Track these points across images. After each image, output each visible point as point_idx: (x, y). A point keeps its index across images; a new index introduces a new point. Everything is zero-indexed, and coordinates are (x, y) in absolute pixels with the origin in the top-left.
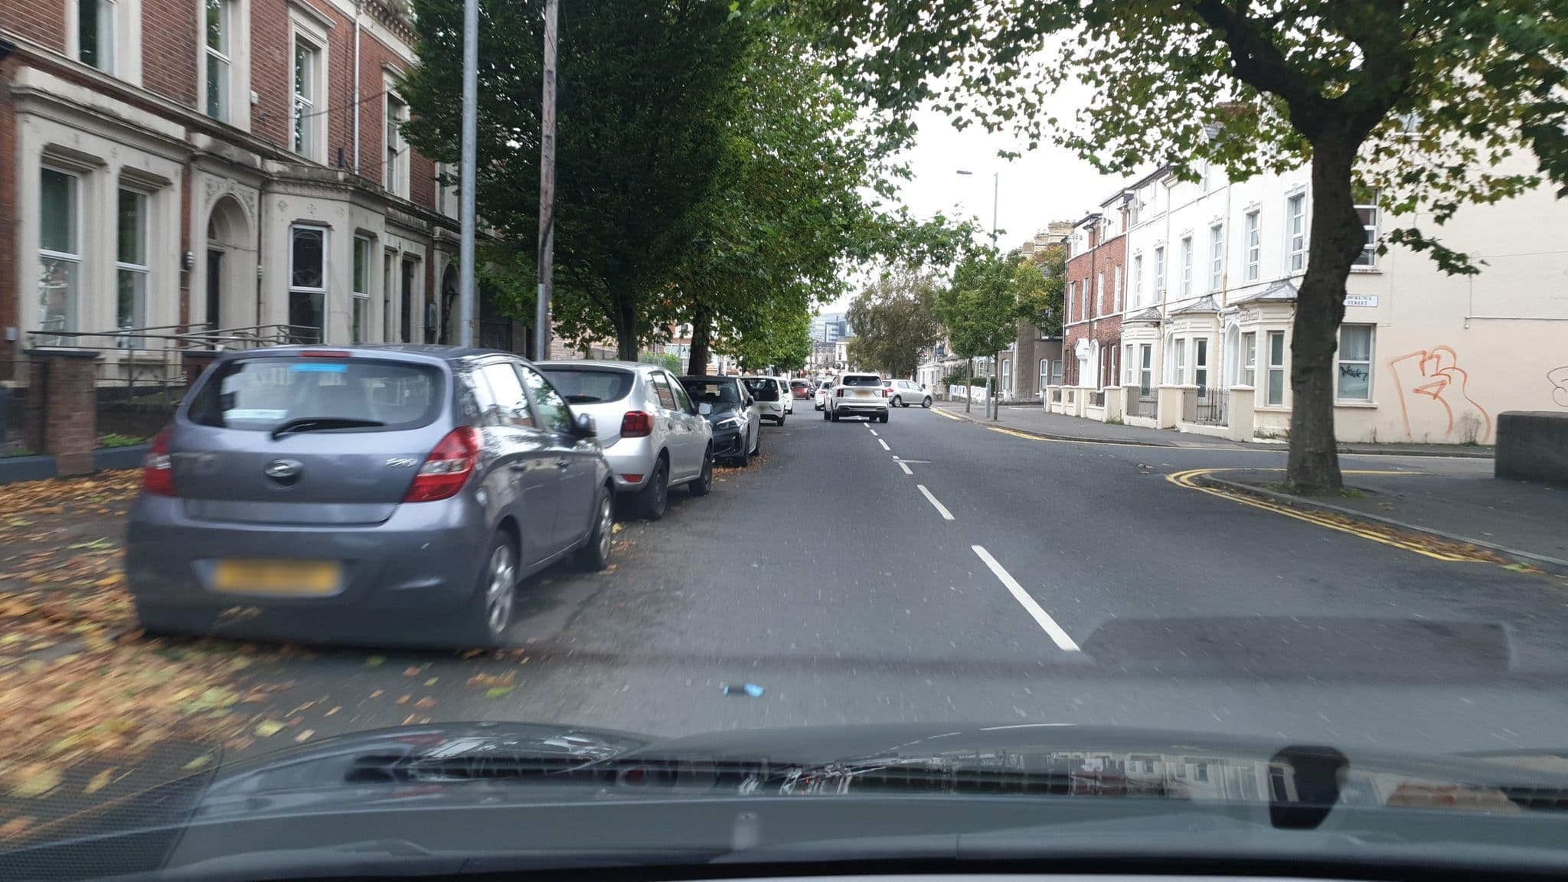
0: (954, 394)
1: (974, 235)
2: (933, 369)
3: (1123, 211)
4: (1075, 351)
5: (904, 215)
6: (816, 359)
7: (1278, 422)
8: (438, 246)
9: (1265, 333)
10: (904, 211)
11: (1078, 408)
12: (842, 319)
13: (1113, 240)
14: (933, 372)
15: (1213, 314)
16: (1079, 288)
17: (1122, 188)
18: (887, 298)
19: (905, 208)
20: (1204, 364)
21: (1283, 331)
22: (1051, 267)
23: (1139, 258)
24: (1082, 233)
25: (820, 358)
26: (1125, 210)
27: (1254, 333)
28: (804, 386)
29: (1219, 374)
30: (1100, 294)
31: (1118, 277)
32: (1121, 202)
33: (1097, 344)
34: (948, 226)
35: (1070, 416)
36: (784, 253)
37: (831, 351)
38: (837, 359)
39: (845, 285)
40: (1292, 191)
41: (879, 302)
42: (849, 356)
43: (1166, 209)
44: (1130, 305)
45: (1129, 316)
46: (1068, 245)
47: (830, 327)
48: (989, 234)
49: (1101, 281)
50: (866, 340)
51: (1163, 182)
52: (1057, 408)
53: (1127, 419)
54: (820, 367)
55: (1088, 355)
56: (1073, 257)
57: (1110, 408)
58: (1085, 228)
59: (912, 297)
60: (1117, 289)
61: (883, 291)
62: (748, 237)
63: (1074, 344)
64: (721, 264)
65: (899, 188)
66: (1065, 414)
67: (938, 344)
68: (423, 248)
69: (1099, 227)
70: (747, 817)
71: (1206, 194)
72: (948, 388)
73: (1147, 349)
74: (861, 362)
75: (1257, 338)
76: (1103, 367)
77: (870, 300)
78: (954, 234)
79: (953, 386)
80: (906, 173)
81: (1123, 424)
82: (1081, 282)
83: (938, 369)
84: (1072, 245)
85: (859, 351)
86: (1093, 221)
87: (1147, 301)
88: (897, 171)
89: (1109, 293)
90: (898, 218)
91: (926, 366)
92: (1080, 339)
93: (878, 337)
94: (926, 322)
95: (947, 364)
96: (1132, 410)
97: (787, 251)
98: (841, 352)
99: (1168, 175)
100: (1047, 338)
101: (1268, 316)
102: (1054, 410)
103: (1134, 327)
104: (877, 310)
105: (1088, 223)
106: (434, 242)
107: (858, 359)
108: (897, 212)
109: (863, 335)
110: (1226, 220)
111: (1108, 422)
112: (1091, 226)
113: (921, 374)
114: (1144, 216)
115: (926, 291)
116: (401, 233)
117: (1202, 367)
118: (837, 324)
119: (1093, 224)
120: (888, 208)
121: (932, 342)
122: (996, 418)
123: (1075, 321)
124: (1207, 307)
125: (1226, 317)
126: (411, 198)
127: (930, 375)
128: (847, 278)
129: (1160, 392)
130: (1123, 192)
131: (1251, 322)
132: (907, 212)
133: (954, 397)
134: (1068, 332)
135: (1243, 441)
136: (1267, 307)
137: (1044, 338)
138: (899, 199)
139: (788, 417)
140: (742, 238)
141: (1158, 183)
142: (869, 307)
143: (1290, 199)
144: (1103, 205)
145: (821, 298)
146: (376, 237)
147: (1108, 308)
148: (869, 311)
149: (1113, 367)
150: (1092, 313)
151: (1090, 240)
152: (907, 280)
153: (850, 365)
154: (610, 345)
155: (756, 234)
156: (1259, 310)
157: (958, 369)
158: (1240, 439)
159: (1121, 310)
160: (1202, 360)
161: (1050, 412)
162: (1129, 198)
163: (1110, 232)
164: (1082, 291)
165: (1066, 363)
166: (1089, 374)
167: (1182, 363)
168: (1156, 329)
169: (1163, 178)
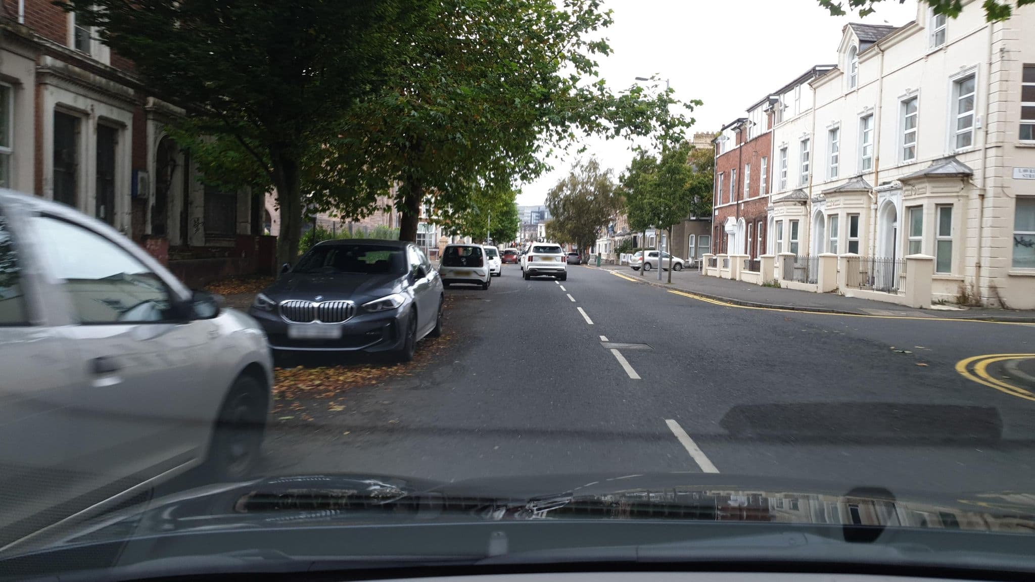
0: (624, 260)
1: (670, 107)
2: (606, 243)
3: (769, 112)
4: (723, 227)
5: (601, 89)
6: (525, 236)
7: (947, 289)
8: (151, 116)
9: (934, 206)
10: (601, 85)
11: (734, 272)
12: (543, 208)
13: (759, 137)
14: (606, 245)
15: (866, 191)
16: (727, 176)
17: (768, 94)
18: (574, 189)
19: (602, 82)
20: (856, 236)
21: (952, 204)
22: (698, 165)
23: (784, 150)
24: (731, 134)
25: (527, 235)
26: (771, 112)
27: (921, 206)
28: (514, 253)
29: (871, 243)
30: (747, 181)
31: (763, 166)
32: (766, 106)
33: (744, 221)
34: (644, 99)
35: (725, 279)
36: (483, 119)
37: (535, 230)
38: (539, 235)
39: (544, 166)
40: (959, 73)
41: (569, 193)
42: (546, 232)
43: (811, 105)
44: (776, 188)
45: (774, 198)
46: (718, 145)
47: (534, 215)
48: (685, 105)
49: (747, 171)
50: (559, 221)
51: (810, 84)
52: (712, 272)
53: (784, 284)
54: (527, 241)
55: (736, 230)
56: (721, 154)
57: (765, 274)
58: (733, 129)
59: (592, 189)
60: (763, 176)
61: (572, 184)
62: (444, 100)
63: (723, 222)
64: (414, 124)
65: (596, 64)
66: (721, 277)
67: (611, 224)
68: (130, 115)
69: (746, 128)
70: (499, 534)
71: (855, 88)
72: (618, 255)
73: (795, 224)
74: (555, 237)
75: (925, 211)
76: (749, 240)
77: (563, 191)
78: (651, 105)
79: (622, 254)
80: (602, 47)
81: (780, 287)
82: (729, 173)
83: (610, 242)
84: (721, 145)
85: (554, 229)
86: (740, 125)
87: (793, 183)
88: (593, 47)
89: (755, 179)
90: (596, 92)
91: (601, 240)
92: (728, 217)
93: (568, 218)
94: (603, 208)
95: (617, 238)
96: (787, 276)
97: (486, 117)
98: (542, 231)
99: (813, 79)
100: (694, 218)
101: (935, 190)
102: (709, 273)
103: (785, 205)
104: (567, 198)
105: (735, 125)
106: (147, 112)
107: (554, 235)
108: (595, 85)
109: (557, 217)
110: (877, 109)
111: (764, 285)
112: (738, 128)
113: (597, 246)
114: (787, 115)
115: (603, 185)
116: (90, 94)
117: (854, 239)
118: (538, 212)
119: (740, 126)
120: (586, 81)
121: (607, 222)
122: (669, 281)
123: (723, 203)
124: (859, 186)
125: (879, 195)
126: (112, 63)
127: (604, 246)
128: (546, 159)
129: (821, 261)
130: (768, 97)
131: (917, 196)
132: (604, 86)
133: (623, 262)
134: (717, 213)
135: (921, 308)
136: (934, 182)
137: (692, 218)
138: (596, 74)
139: (495, 281)
140: (439, 100)
141: (805, 86)
142: (562, 196)
143: (954, 81)
144: (749, 111)
145: (524, 177)
146: (21, 84)
147: (754, 191)
148: (561, 199)
149: (759, 239)
150: (739, 196)
151: (737, 139)
152: (589, 176)
153: (548, 239)
154: (335, 216)
155: (452, 96)
156: (927, 184)
157: (626, 242)
158: (918, 306)
159: (767, 192)
160: (854, 232)
161: (706, 275)
162: (773, 102)
163: (754, 132)
164: (729, 180)
165: (716, 237)
166: (737, 244)
167: (835, 235)
168: (803, 207)
169: (809, 81)
